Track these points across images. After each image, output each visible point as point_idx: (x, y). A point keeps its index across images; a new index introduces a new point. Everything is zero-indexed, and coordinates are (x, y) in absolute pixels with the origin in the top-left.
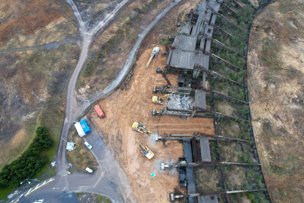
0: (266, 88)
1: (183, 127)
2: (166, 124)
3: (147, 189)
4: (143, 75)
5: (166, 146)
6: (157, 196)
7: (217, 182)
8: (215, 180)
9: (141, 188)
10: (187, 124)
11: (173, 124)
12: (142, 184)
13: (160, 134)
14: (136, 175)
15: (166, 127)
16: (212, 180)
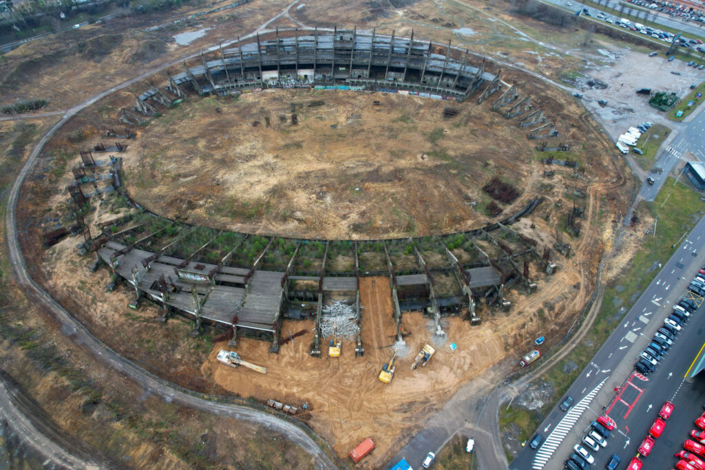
0: (300, 221)
1: (376, 314)
2: (374, 336)
3: (472, 354)
4: (280, 379)
5: (410, 333)
6: (478, 341)
7: (444, 276)
8: (442, 278)
9: (473, 363)
10: (371, 309)
11: (373, 327)
12: (468, 361)
13: (391, 343)
14: (459, 371)
15: (378, 336)
16: (442, 281)
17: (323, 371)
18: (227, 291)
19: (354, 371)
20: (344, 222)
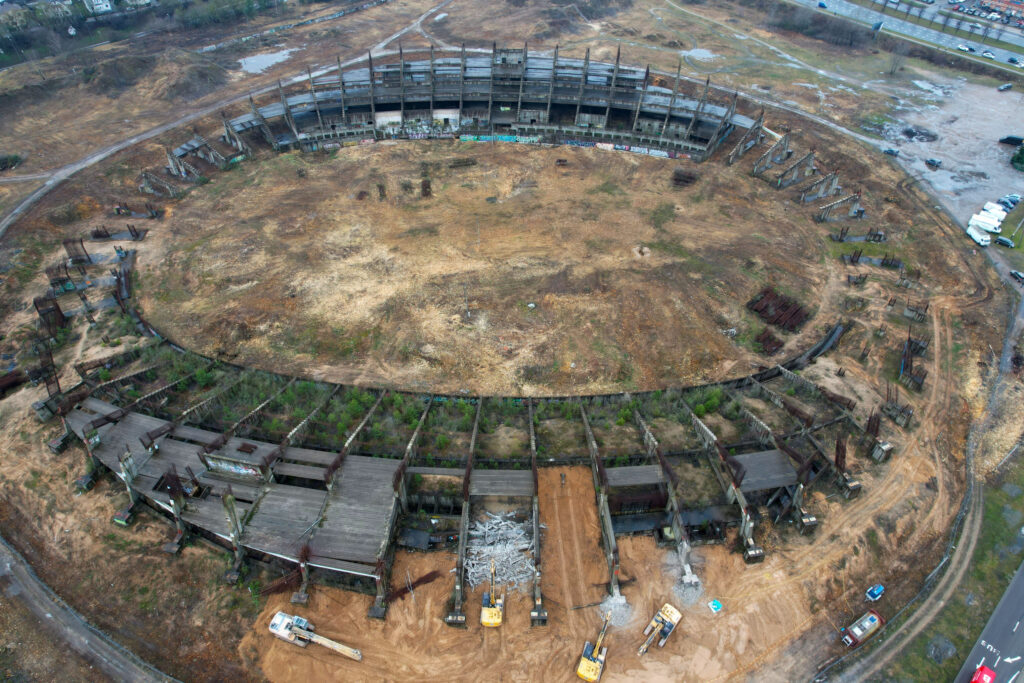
0: (432, 361)
1: (568, 538)
2: (565, 583)
3: (751, 620)
5: (633, 579)
6: (760, 593)
7: (690, 466)
8: (686, 470)
9: (754, 638)
10: (559, 530)
11: (564, 567)
12: (744, 635)
13: (597, 599)
14: (728, 655)
15: (574, 584)
16: (689, 476)
17: (471, 655)
18: (295, 496)
19: (528, 656)
20: (509, 364)
